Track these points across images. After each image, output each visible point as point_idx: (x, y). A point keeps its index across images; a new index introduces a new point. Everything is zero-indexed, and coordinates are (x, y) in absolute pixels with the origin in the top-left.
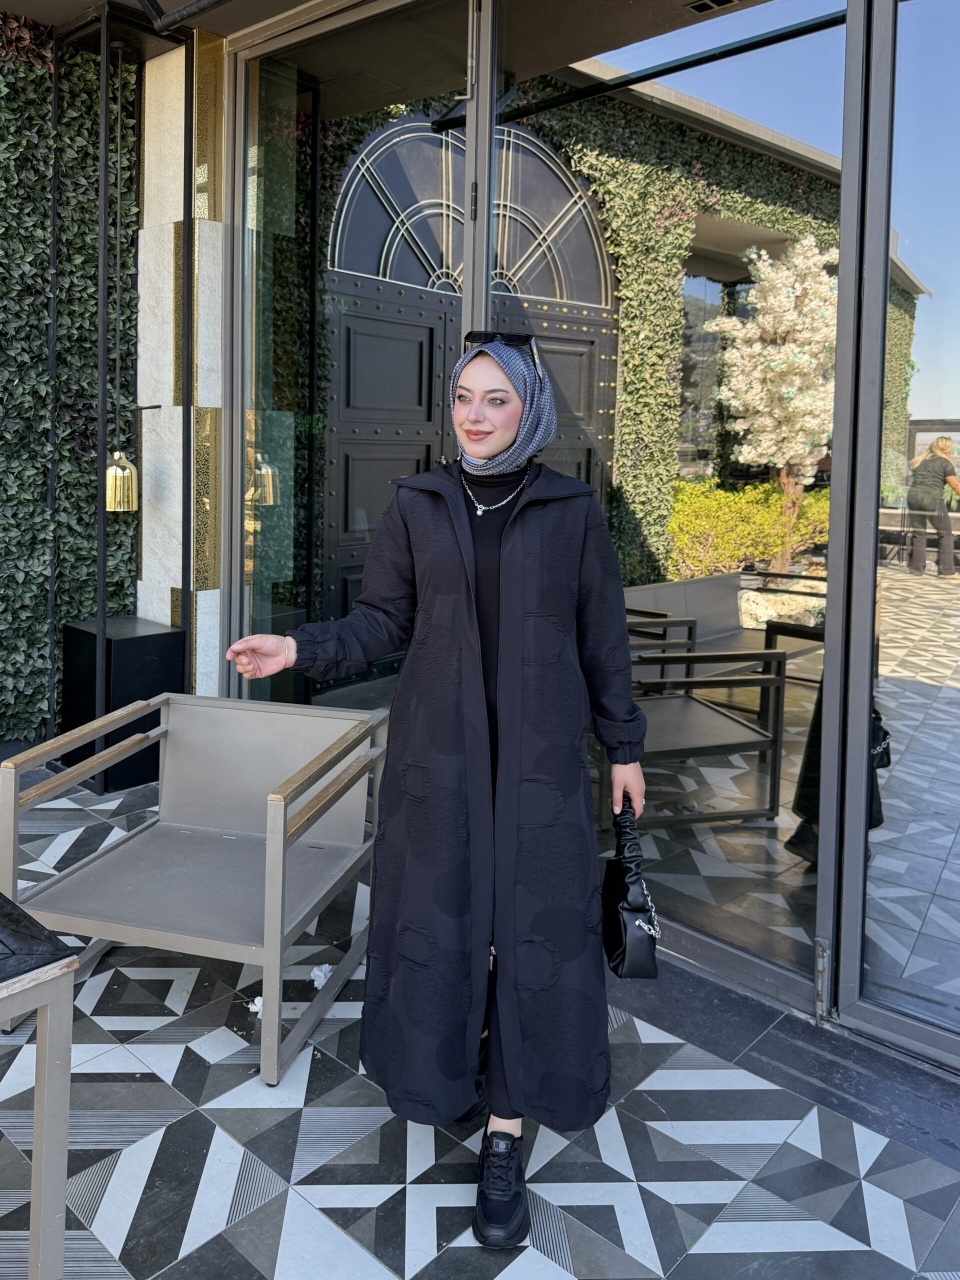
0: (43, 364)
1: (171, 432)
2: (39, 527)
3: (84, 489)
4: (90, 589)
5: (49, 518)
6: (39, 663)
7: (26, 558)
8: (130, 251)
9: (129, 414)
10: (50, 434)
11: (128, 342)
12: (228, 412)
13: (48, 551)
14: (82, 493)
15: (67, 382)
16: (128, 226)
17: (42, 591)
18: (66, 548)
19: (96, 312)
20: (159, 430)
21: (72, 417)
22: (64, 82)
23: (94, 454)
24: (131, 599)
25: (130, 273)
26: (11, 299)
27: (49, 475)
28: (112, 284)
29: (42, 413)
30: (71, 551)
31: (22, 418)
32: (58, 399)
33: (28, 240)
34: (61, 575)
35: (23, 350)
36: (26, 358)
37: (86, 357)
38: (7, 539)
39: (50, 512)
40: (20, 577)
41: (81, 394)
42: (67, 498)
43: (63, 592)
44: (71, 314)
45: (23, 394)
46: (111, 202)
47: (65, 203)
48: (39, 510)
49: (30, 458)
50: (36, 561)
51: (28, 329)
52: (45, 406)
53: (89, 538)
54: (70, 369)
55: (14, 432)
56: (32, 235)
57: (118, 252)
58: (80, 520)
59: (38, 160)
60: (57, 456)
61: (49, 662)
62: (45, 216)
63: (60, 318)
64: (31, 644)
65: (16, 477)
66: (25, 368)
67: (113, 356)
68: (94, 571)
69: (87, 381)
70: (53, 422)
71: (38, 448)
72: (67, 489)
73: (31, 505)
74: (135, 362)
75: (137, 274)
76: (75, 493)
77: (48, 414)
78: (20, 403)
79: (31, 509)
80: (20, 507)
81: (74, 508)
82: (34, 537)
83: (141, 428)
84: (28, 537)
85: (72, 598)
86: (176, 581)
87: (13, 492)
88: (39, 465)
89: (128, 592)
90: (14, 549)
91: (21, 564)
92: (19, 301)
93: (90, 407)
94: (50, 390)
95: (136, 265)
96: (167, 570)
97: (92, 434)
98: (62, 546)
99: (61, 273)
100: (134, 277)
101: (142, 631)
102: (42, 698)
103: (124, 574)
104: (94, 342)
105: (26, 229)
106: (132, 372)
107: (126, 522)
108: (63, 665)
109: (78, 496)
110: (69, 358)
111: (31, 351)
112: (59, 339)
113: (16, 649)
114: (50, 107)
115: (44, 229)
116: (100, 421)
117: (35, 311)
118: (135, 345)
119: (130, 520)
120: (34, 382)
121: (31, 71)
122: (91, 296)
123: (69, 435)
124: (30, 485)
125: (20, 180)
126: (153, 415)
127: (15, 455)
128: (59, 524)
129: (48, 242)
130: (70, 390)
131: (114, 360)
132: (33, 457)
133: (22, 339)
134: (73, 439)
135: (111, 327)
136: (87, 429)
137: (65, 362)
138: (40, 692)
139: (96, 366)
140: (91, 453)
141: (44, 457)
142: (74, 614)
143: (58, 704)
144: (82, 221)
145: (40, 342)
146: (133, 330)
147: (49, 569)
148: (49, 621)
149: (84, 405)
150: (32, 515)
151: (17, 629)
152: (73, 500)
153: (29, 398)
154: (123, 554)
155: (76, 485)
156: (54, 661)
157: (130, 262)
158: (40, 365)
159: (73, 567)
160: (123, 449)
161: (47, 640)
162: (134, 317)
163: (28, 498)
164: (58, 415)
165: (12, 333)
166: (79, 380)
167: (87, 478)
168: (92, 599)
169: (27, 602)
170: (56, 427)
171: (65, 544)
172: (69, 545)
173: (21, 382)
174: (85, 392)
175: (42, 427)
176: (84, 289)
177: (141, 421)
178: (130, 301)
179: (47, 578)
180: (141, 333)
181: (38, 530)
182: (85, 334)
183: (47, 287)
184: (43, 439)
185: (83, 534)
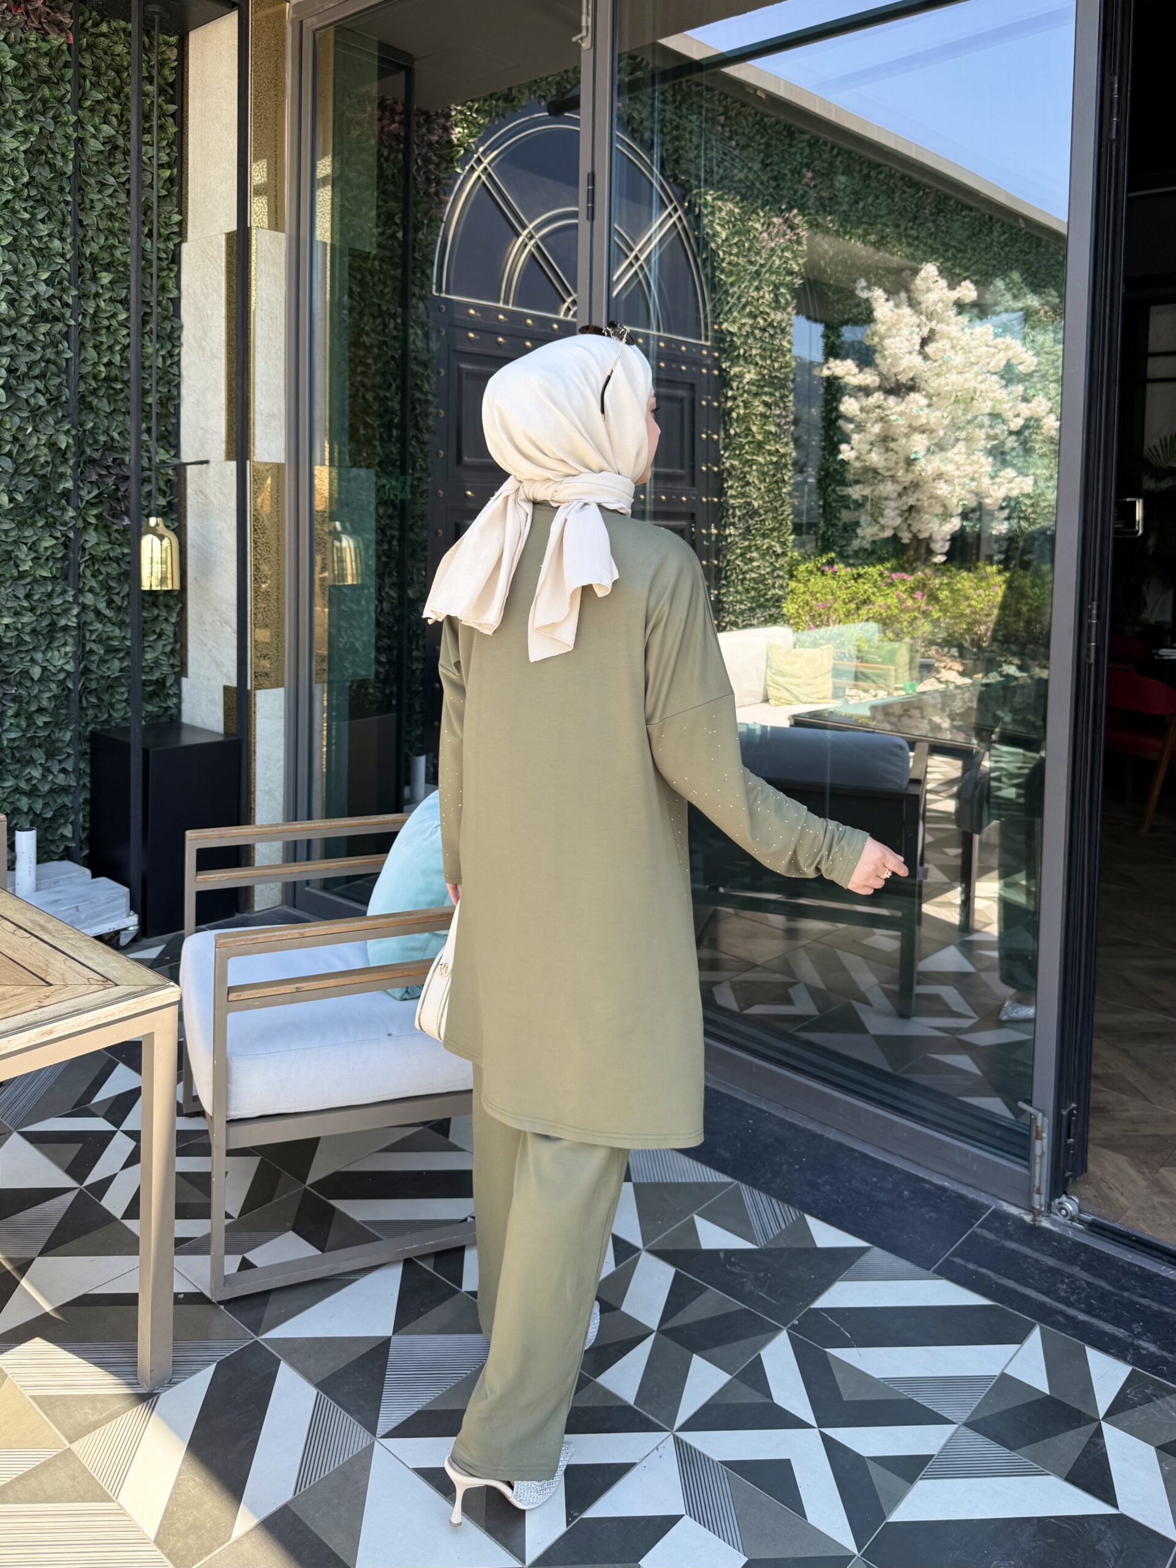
0: (62, 408)
1: (222, 493)
2: (58, 611)
3: (115, 565)
4: (123, 689)
5: (71, 599)
6: (61, 779)
7: (43, 648)
8: (171, 270)
9: (170, 472)
10: (73, 496)
11: (169, 383)
12: (293, 468)
13: (70, 640)
14: (113, 569)
15: (92, 431)
16: (168, 239)
17: (63, 690)
18: (94, 637)
19: (129, 345)
20: (207, 491)
21: (100, 475)
22: (86, 55)
23: (127, 521)
24: (174, 700)
25: (171, 296)
26: (23, 326)
27: (71, 546)
28: (148, 310)
29: (61, 469)
30: (99, 641)
31: (35, 476)
32: (84, 452)
33: (43, 254)
34: (87, 671)
35: (38, 390)
36: (42, 400)
37: (116, 401)
38: (19, 626)
39: (72, 593)
40: (36, 672)
41: (109, 447)
42: (93, 576)
43: (90, 692)
44: (96, 347)
45: (37, 446)
46: (146, 209)
47: (88, 206)
48: (58, 589)
49: (47, 525)
50: (56, 653)
51: (43, 364)
52: (65, 461)
53: (122, 625)
54: (97, 415)
55: (27, 492)
56: (47, 247)
57: (154, 270)
58: (110, 603)
59: (54, 153)
60: (80, 524)
61: (73, 776)
62: (63, 223)
63: (83, 352)
64: (50, 756)
65: (30, 549)
66: (39, 412)
67: (150, 400)
68: (128, 666)
69: (119, 430)
70: (75, 481)
71: (57, 513)
72: (93, 564)
73: (49, 583)
74: (178, 407)
75: (179, 299)
76: (103, 570)
77: (69, 471)
78: (36, 457)
79: (50, 589)
80: (36, 587)
81: (102, 589)
82: (53, 624)
83: (185, 489)
84: (44, 623)
85: (100, 700)
86: (229, 678)
87: (26, 568)
88: (58, 534)
89: (171, 692)
90: (27, 638)
91: (39, 656)
92: (31, 331)
93: (123, 462)
94: (71, 441)
95: (178, 287)
96: (219, 665)
97: (125, 497)
98: (88, 635)
99: (83, 296)
100: (177, 302)
101: (188, 739)
102: (66, 822)
103: (166, 669)
104: (125, 383)
105: (40, 238)
106: (173, 421)
107: (168, 607)
108: (91, 782)
109: (108, 574)
110: (95, 402)
111: (47, 391)
112: (82, 377)
113: (31, 761)
114: (68, 87)
115: (62, 240)
116: (133, 479)
117: (52, 341)
118: (178, 386)
119: (172, 602)
120: (53, 431)
121: (44, 40)
122: (123, 324)
123: (95, 497)
124: (47, 560)
125: (33, 178)
126: (200, 472)
127: (29, 521)
128: (84, 607)
129: (68, 256)
130: (96, 442)
131: (150, 405)
132: (50, 525)
133: (36, 377)
134: (101, 502)
135: (147, 364)
136: (117, 489)
137: (90, 407)
138: (62, 815)
139: (129, 413)
140: (123, 520)
141: (65, 524)
142: (102, 719)
143: (84, 829)
144: (111, 232)
145: (59, 380)
146: (175, 367)
147: (72, 663)
148: (72, 728)
149: (115, 460)
150: (50, 596)
151: (32, 738)
152: (101, 578)
153: (45, 450)
154: (164, 645)
155: (104, 559)
156: (80, 774)
157: (171, 284)
158: (59, 409)
159: (103, 661)
160: (162, 513)
161: (70, 750)
162: (177, 351)
163: (45, 574)
164: (82, 472)
165: (23, 369)
166: (108, 429)
167: (118, 550)
168: (126, 701)
169: (45, 703)
170: (79, 487)
171: (91, 632)
172: (96, 634)
173: (36, 430)
174: (116, 444)
175: (61, 487)
176: (114, 315)
177: (185, 480)
178: (172, 332)
179: (68, 674)
180: (184, 371)
181: (58, 615)
182: (115, 372)
183: (68, 313)
184: (63, 501)
185: (114, 620)
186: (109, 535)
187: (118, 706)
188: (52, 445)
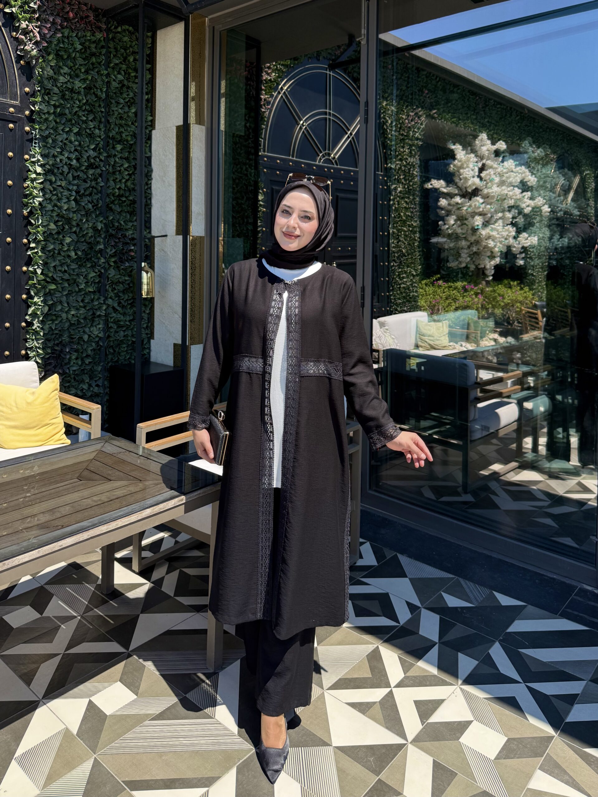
0: (99, 210)
1: (174, 251)
2: (96, 307)
3: (121, 285)
4: (124, 346)
5: (102, 302)
6: (96, 390)
7: (89, 326)
8: (147, 143)
9: (147, 240)
10: (103, 252)
11: (146, 197)
12: (209, 239)
13: (101, 322)
14: (121, 287)
15: (112, 221)
16: (146, 128)
17: (98, 346)
18: (112, 320)
19: (128, 179)
20: (166, 250)
21: (115, 242)
22: (111, 42)
24: (148, 351)
25: (147, 156)
26: (82, 171)
27: (102, 277)
29: (98, 239)
30: (114, 322)
31: (87, 242)
32: (108, 231)
33: (91, 136)
34: (109, 336)
35: (88, 201)
37: (122, 206)
38: (79, 315)
39: (103, 299)
41: (119, 229)
42: (112, 291)
43: (110, 347)
44: (114, 180)
45: (87, 228)
47: (112, 114)
48: (96, 297)
49: (92, 267)
50: (95, 328)
51: (91, 189)
52: (100, 236)
53: (124, 314)
54: (114, 213)
55: (83, 251)
56: (93, 133)
58: (119, 303)
59: (97, 88)
60: (107, 266)
61: (101, 388)
62: (100, 122)
63: (108, 183)
64: (91, 378)
65: (84, 278)
66: (89, 212)
68: (127, 334)
69: (123, 221)
70: (104, 245)
71: (96, 261)
72: (112, 285)
73: (92, 294)
74: (150, 209)
75: (151, 157)
76: (116, 288)
77: (102, 240)
78: (87, 233)
79: (92, 297)
80: (86, 296)
81: (116, 297)
83: (154, 248)
84: (90, 314)
85: (114, 351)
86: (178, 340)
87: (82, 287)
88: (97, 271)
89: (145, 346)
90: (82, 321)
91: (87, 330)
92: (85, 173)
93: (126, 236)
94: (103, 226)
95: (150, 151)
96: (171, 333)
97: (126, 252)
98: (109, 319)
99: (109, 156)
100: (149, 158)
101: (153, 370)
103: (144, 336)
104: (127, 198)
105: (90, 129)
106: (148, 216)
107: (145, 306)
108: (109, 391)
109: (118, 289)
110: (113, 207)
111: (93, 202)
112: (108, 195)
113: (83, 381)
114: (104, 57)
115: (100, 129)
117: (95, 178)
118: (150, 199)
119: (147, 304)
120: (95, 221)
121: (93, 36)
122: (126, 169)
123: (113, 253)
124: (92, 283)
125: (87, 101)
126: (161, 241)
127: (84, 264)
128: (108, 306)
129: (102, 137)
130: (113, 226)
133: (87, 195)
134: (116, 255)
136: (123, 249)
137: (111, 209)
139: (128, 212)
140: (125, 264)
141: (100, 266)
142: (115, 360)
143: (106, 414)
144: (121, 125)
145: (98, 196)
146: (149, 190)
147: (102, 333)
148: (101, 364)
149: (122, 235)
150: (92, 300)
151: (83, 370)
152: (116, 291)
153: (91, 230)
155: (117, 283)
156: (104, 386)
157: (147, 150)
158: (97, 211)
159: (116, 332)
161: (100, 376)
162: (150, 182)
163: (90, 290)
164: (108, 241)
165: (82, 192)
166: (119, 220)
167: (123, 278)
168: (126, 351)
169: (89, 352)
170: (106, 248)
171: (111, 318)
172: (113, 319)
173: (87, 220)
174: (122, 227)
175: (98, 248)
176: (122, 165)
177: (154, 244)
178: (147, 173)
179: (100, 338)
180: (153, 192)
181: (96, 309)
182: (122, 192)
183: (102, 164)
184: (99, 255)
185: (121, 312)
186: (120, 271)
187: (122, 354)
188: (95, 229)
